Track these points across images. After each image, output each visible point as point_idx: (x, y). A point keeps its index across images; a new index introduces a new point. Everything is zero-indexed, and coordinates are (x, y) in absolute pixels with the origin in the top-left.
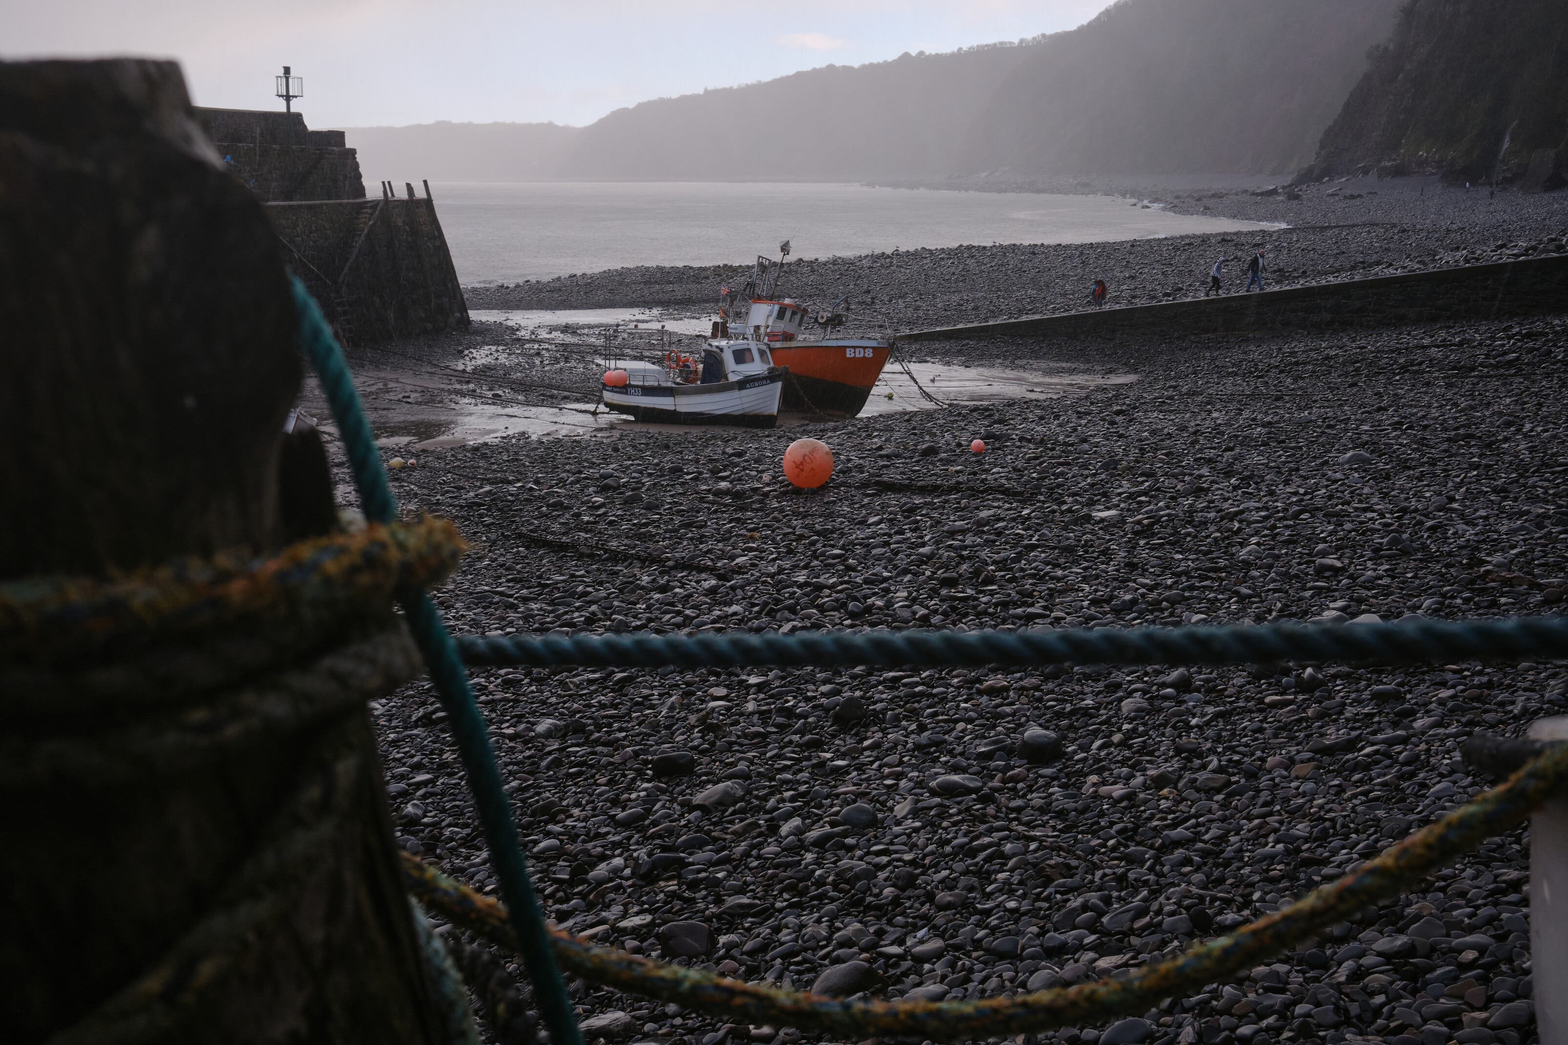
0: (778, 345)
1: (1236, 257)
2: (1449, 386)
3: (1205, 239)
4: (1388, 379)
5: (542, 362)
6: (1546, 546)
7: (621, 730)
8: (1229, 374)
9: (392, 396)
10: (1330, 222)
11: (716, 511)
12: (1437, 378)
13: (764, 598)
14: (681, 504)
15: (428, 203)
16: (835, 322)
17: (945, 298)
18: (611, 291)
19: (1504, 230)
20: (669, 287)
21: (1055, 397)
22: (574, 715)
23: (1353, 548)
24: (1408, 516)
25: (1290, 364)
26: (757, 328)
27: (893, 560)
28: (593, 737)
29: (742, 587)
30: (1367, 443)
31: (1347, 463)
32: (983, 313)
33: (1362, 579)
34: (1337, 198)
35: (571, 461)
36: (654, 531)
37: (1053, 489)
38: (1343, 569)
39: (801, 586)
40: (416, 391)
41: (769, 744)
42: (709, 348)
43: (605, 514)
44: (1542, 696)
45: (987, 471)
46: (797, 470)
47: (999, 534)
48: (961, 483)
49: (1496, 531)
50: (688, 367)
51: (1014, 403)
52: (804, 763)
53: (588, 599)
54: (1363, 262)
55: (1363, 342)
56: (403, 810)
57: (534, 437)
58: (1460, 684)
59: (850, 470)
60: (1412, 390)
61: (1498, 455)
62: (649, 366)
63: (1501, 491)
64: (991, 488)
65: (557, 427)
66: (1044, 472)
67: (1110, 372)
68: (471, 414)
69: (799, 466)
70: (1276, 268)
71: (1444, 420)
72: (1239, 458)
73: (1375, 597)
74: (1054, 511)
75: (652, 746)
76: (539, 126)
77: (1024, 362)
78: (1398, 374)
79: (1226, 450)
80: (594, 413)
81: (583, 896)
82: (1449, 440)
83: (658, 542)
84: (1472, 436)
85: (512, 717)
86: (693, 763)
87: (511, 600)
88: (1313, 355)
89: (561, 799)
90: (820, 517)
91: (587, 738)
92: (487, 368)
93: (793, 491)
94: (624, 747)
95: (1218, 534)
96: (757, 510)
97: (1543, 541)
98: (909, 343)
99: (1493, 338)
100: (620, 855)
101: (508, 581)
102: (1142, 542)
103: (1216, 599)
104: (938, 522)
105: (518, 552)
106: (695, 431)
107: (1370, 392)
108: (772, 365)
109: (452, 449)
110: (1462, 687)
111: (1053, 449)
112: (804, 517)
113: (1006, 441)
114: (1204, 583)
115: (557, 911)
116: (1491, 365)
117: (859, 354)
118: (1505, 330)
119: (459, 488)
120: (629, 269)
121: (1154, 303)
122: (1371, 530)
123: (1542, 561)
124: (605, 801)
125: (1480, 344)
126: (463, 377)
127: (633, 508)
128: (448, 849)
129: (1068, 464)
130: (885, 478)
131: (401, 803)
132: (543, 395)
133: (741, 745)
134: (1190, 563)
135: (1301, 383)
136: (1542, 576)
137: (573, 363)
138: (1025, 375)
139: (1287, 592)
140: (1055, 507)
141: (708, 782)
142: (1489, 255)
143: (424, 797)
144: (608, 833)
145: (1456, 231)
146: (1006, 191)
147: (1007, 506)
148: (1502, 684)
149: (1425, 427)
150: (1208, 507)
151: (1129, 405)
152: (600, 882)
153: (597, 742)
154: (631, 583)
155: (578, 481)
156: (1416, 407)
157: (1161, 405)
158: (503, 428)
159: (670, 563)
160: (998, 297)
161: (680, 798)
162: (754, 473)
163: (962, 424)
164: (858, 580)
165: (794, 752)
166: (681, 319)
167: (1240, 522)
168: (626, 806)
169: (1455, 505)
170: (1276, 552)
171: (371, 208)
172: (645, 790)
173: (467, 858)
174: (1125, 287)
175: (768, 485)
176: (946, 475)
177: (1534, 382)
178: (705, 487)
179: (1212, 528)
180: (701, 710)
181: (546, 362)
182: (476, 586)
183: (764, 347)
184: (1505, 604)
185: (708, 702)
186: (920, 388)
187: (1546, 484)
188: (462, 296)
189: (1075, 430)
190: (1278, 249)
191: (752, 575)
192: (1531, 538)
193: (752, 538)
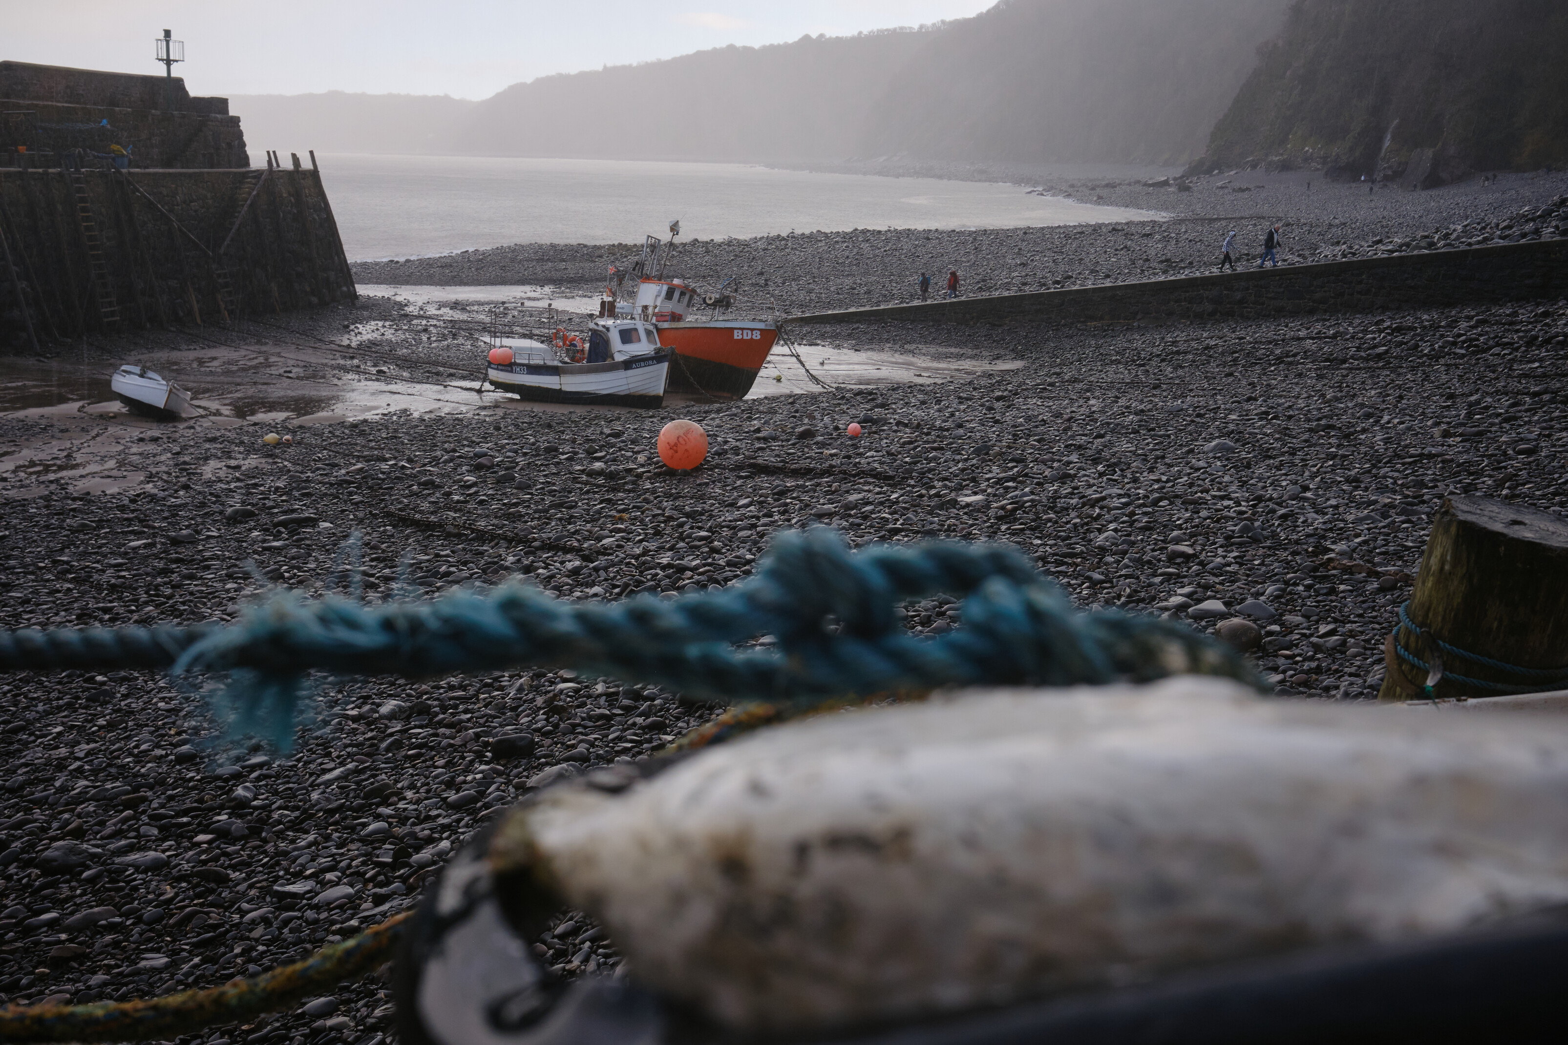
0: (666, 325)
1: (1125, 247)
2: (1320, 377)
3: (1096, 229)
4: (1264, 369)
5: (429, 338)
6: (1388, 534)
7: (466, 711)
8: (1112, 362)
9: (274, 371)
10: (1218, 215)
11: (588, 492)
12: (1310, 370)
13: (624, 580)
14: (554, 484)
15: (314, 175)
16: (723, 303)
17: (839, 281)
18: (503, 268)
19: (1382, 226)
20: (562, 265)
21: (940, 381)
22: (421, 697)
23: (1207, 535)
24: (1262, 504)
25: (1172, 353)
26: (645, 308)
27: (758, 542)
28: (437, 719)
29: (606, 569)
30: (1232, 432)
31: (1211, 451)
32: (875, 297)
33: (1211, 565)
34: (1226, 191)
35: (450, 439)
36: (523, 511)
37: (924, 473)
38: (1194, 556)
39: (664, 568)
40: (298, 366)
41: (613, 725)
42: (595, 327)
43: (476, 493)
44: (1365, 681)
45: (861, 455)
46: (671, 452)
47: (865, 517)
48: (834, 467)
49: (1343, 520)
50: (575, 346)
51: (898, 388)
52: (645, 746)
53: (450, 579)
54: (1248, 255)
55: (1242, 333)
56: (233, 791)
57: (416, 415)
58: (1291, 669)
59: (725, 452)
60: (1284, 381)
61: (1355, 446)
62: (535, 344)
63: (1353, 481)
64: (863, 472)
65: (440, 404)
66: (917, 456)
67: (998, 358)
68: (353, 390)
69: (674, 447)
70: (1164, 258)
71: (1309, 411)
72: (1108, 445)
73: (1221, 583)
74: (921, 496)
75: (495, 728)
76: (435, 98)
77: (914, 346)
78: (1274, 364)
79: (1096, 437)
80: (479, 391)
81: (404, 879)
82: (1311, 430)
83: (527, 522)
84: (1332, 427)
85: (358, 699)
86: (532, 745)
87: (372, 579)
88: (1194, 344)
89: (397, 781)
90: (692, 498)
91: (431, 720)
92: (373, 343)
93: (667, 473)
94: (467, 729)
95: (1078, 520)
96: (629, 491)
97: (1386, 530)
98: (801, 326)
99: (1365, 332)
100: (447, 838)
101: (372, 560)
102: (1003, 528)
103: (1069, 584)
104: (807, 506)
105: (385, 531)
106: (580, 411)
107: (1244, 382)
108: (659, 345)
109: (330, 426)
110: (1292, 672)
111: (928, 434)
112: (676, 499)
113: (883, 425)
114: (1058, 569)
115: (375, 895)
116: (1361, 357)
117: (747, 336)
118: (1377, 324)
119: (334, 465)
120: (523, 246)
121: (1043, 290)
122: (1225, 518)
123: (1383, 550)
124: (440, 783)
125: (1353, 337)
126: (348, 352)
127: (505, 488)
128: (274, 832)
129: (942, 449)
130: (760, 461)
131: (234, 785)
132: (428, 372)
133: (585, 727)
134: (1048, 548)
135: (1180, 372)
136: (1380, 564)
137: (461, 340)
138: (914, 360)
139: (1138, 578)
140: (924, 492)
141: (547, 764)
142: (1366, 250)
143: (258, 779)
144: (438, 816)
145: (1337, 226)
146: (903, 176)
147: (878, 489)
148: (1330, 669)
149: (1290, 417)
150: (1072, 493)
151: (1010, 391)
152: (422, 866)
153: (441, 724)
154: (495, 563)
155: (451, 460)
156: (1285, 397)
157: (1042, 392)
158: (385, 405)
159: (536, 544)
160: (891, 281)
161: (516, 780)
162: (630, 454)
163: (845, 407)
164: (722, 562)
165: (635, 734)
166: (573, 297)
167: (1101, 508)
168: (461, 788)
169: (1308, 494)
170: (1132, 538)
171: (254, 177)
172: (481, 772)
173: (293, 841)
174: (1016, 274)
175: (643, 466)
176: (821, 458)
177: (1399, 375)
178: (579, 468)
179: (1073, 514)
180: (549, 692)
181: (434, 339)
182: (338, 565)
183: (651, 328)
184: (1343, 592)
185: (557, 684)
186: (807, 371)
187: (1396, 474)
188: (349, 270)
189: (952, 415)
190: (1166, 239)
191: (617, 556)
192: (1376, 528)
193: (621, 520)
